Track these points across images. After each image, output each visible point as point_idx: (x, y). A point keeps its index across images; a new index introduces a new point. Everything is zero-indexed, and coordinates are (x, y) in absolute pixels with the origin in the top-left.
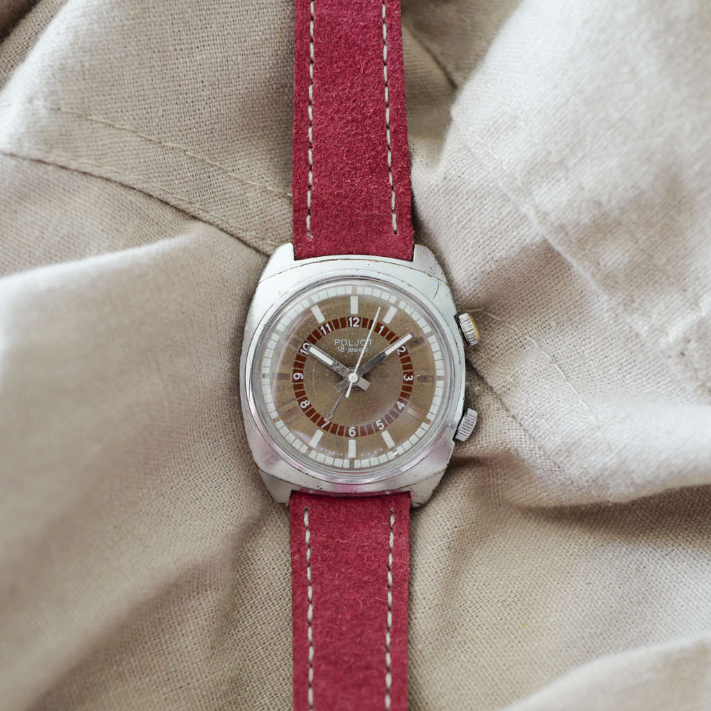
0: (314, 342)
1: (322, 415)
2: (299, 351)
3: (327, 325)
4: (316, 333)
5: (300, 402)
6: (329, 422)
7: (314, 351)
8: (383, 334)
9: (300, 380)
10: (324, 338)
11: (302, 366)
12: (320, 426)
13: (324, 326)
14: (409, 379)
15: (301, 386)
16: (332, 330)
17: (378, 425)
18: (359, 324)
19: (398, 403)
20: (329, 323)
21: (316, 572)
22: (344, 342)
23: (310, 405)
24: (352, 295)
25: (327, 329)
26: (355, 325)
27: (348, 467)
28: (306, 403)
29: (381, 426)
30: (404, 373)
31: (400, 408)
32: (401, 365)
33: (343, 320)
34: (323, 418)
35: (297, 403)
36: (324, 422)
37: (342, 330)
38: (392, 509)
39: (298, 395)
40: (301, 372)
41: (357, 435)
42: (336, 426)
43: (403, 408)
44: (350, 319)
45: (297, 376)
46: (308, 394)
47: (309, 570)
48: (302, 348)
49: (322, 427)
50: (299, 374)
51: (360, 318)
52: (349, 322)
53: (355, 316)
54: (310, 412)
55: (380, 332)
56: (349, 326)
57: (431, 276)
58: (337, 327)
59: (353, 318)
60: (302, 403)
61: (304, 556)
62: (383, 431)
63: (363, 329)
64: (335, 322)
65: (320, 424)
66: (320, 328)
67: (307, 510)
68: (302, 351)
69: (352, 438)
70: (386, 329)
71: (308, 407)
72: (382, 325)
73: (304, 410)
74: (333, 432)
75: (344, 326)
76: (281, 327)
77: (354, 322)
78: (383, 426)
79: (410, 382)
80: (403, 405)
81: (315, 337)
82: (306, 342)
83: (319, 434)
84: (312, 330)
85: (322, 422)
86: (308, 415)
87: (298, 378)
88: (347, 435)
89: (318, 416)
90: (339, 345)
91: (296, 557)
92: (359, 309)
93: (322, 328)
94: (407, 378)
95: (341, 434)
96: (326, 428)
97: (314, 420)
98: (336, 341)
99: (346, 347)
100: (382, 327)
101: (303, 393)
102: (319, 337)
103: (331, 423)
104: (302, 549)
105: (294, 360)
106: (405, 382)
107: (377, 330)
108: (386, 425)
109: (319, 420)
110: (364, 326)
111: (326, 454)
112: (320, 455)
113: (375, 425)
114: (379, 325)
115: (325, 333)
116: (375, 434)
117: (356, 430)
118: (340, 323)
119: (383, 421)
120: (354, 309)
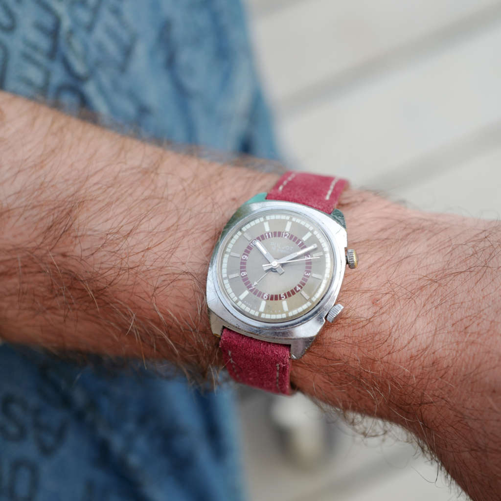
0: (260, 240)
1: (251, 282)
2: (250, 244)
3: (270, 234)
4: (262, 236)
5: (241, 272)
7: (258, 244)
8: (300, 246)
9: (245, 260)
10: (266, 240)
11: (248, 252)
12: (248, 288)
13: (268, 233)
14: (307, 274)
15: (245, 263)
16: (272, 237)
17: (282, 296)
18: (288, 237)
19: (297, 287)
20: (272, 233)
22: (276, 245)
23: (247, 275)
26: (285, 237)
27: (257, 316)
28: (245, 274)
29: (283, 297)
30: (306, 271)
31: (297, 290)
32: (305, 265)
33: (280, 233)
34: (251, 284)
35: (240, 272)
36: (251, 287)
37: (277, 238)
39: (241, 268)
41: (268, 299)
42: (257, 291)
43: (299, 290)
44: (284, 234)
45: (244, 257)
46: (247, 269)
48: (252, 242)
49: (250, 289)
50: (246, 256)
51: (289, 234)
53: (288, 232)
54: (245, 279)
55: (298, 245)
56: (282, 236)
58: (275, 236)
59: (285, 233)
60: (243, 273)
62: (284, 300)
63: (289, 240)
64: (275, 233)
65: (248, 287)
66: (265, 234)
68: (251, 244)
69: (264, 300)
70: (302, 243)
71: (245, 276)
72: (301, 241)
73: (242, 277)
74: (255, 293)
75: (279, 236)
77: (285, 235)
78: (285, 297)
79: (308, 277)
80: (300, 288)
81: (262, 238)
82: (255, 240)
83: (246, 293)
84: (261, 234)
86: (244, 280)
88: (262, 297)
89: (249, 282)
90: (273, 246)
92: (290, 229)
93: (267, 235)
95: (259, 296)
96: (251, 291)
97: (246, 284)
98: (272, 243)
99: (277, 248)
100: (301, 242)
101: (245, 267)
103: (255, 288)
105: (245, 248)
106: (304, 275)
107: (297, 243)
108: (286, 297)
109: (249, 285)
110: (291, 239)
111: (247, 306)
112: (243, 305)
113: (280, 295)
114: (299, 240)
115: (267, 237)
116: (278, 301)
117: (268, 296)
118: (277, 234)
119: (285, 295)
120: (287, 229)
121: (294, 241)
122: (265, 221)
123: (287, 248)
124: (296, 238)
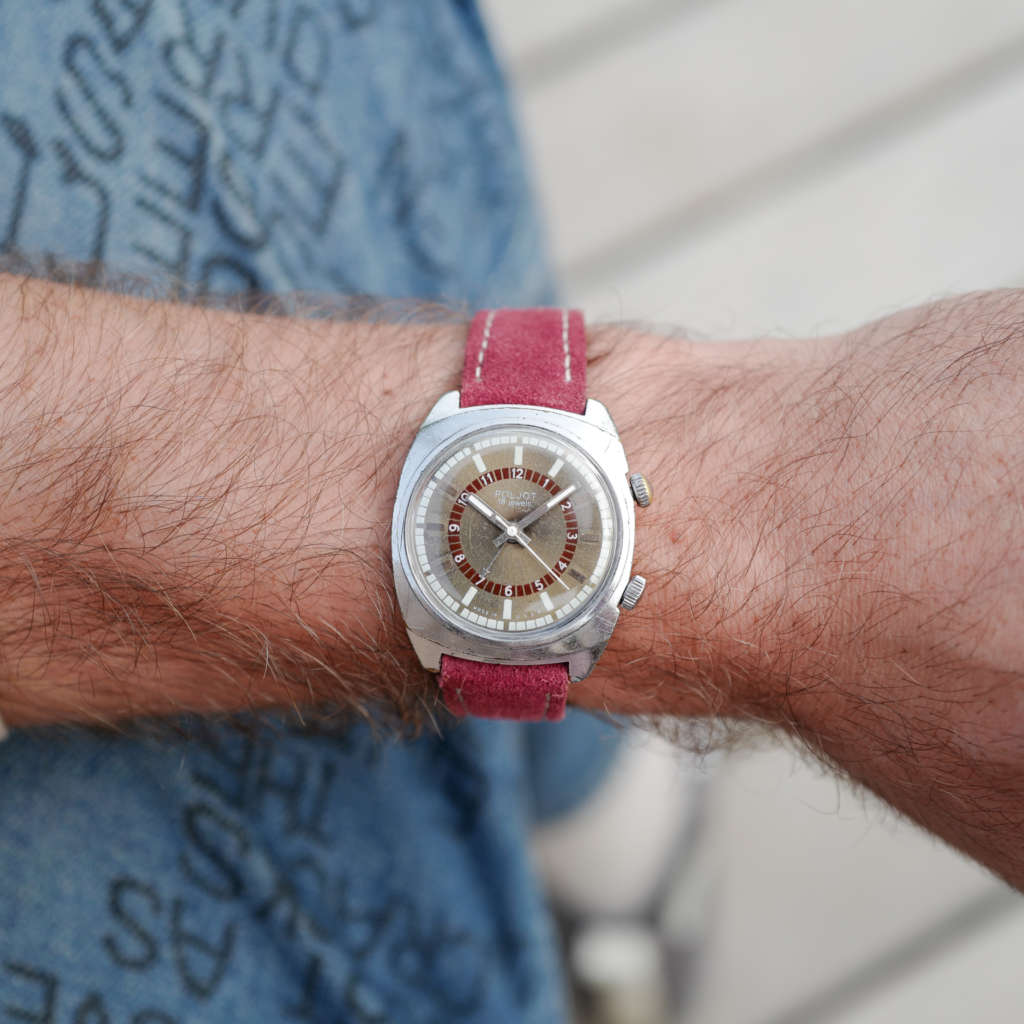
0: (473, 492)
1: (477, 571)
2: (457, 502)
3: (489, 475)
4: (476, 483)
5: (454, 555)
6: (484, 579)
7: (472, 499)
8: (547, 487)
9: (456, 532)
10: (484, 488)
11: (459, 517)
12: (474, 583)
13: (485, 475)
14: (572, 537)
15: (457, 539)
16: (494, 481)
17: (537, 585)
18: (522, 476)
19: (560, 563)
20: (491, 473)
22: (505, 495)
23: (465, 560)
24: (517, 445)
25: (488, 479)
26: (518, 477)
27: (502, 628)
28: (461, 558)
29: (540, 587)
30: (568, 531)
31: (562, 568)
32: (565, 522)
33: (506, 471)
34: (478, 575)
35: (451, 556)
36: (479, 579)
37: (503, 481)
39: (452, 548)
40: (458, 524)
41: (513, 595)
42: (491, 584)
43: (565, 569)
44: (514, 470)
45: (453, 528)
46: (463, 548)
48: (460, 498)
49: (477, 584)
50: (455, 526)
51: (524, 470)
52: (512, 473)
53: (520, 467)
54: (464, 567)
55: (545, 486)
56: (512, 477)
57: (603, 431)
58: (499, 478)
59: (517, 469)
60: (457, 556)
62: (541, 592)
63: (526, 481)
64: (498, 472)
65: (474, 581)
66: (480, 478)
68: (460, 501)
69: (508, 598)
70: (551, 483)
71: (463, 561)
72: (547, 478)
73: (459, 564)
74: (488, 589)
75: (506, 477)
76: (439, 475)
77: (517, 474)
78: (542, 586)
79: (575, 541)
80: (565, 565)
81: (475, 488)
82: (465, 491)
83: (473, 591)
84: (473, 479)
85: (477, 579)
86: (463, 570)
87: (454, 530)
88: (503, 594)
89: (473, 571)
90: (500, 497)
92: (524, 460)
93: (483, 478)
94: (570, 536)
95: (496, 592)
96: (481, 586)
97: (468, 576)
99: (507, 500)
100: (547, 481)
101: (459, 546)
102: (479, 487)
103: (485, 581)
105: (451, 511)
106: (568, 540)
107: (542, 483)
108: (545, 586)
109: (473, 576)
110: (528, 478)
111: (479, 614)
112: (472, 614)
113: (533, 584)
114: (544, 478)
115: (486, 483)
116: (533, 594)
117: (513, 589)
118: (502, 474)
119: (542, 581)
120: (518, 460)
121: (535, 480)
122: (474, 452)
123: (526, 496)
124: (537, 475)
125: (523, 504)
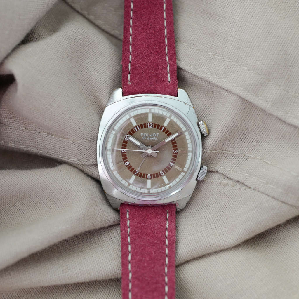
0: (131, 135)
1: (135, 168)
2: (125, 139)
3: (138, 127)
4: (132, 130)
5: (125, 162)
6: (138, 172)
7: (131, 139)
8: (163, 131)
10: (136, 133)
11: (126, 146)
12: (134, 174)
13: (136, 127)
14: (175, 152)
15: (125, 155)
16: (140, 129)
17: (161, 173)
18: (152, 126)
19: (170, 163)
20: (139, 126)
21: (132, 239)
22: (145, 135)
23: (130, 164)
24: (149, 113)
25: (137, 129)
26: (150, 127)
27: (147, 192)
28: (128, 163)
29: (162, 174)
30: (173, 149)
31: (171, 165)
32: (172, 145)
33: (145, 124)
34: (135, 170)
35: (123, 163)
36: (136, 172)
37: (144, 129)
38: (167, 211)
39: (124, 159)
40: (125, 148)
41: (151, 178)
42: (141, 174)
43: (173, 165)
44: (148, 124)
46: (128, 159)
47: (129, 238)
48: (126, 137)
49: (135, 174)
51: (153, 124)
52: (148, 125)
54: (129, 167)
55: (162, 130)
56: (148, 127)
57: (186, 104)
58: (142, 128)
59: (150, 123)
60: (126, 163)
61: (126, 231)
62: (163, 176)
63: (154, 128)
64: (141, 125)
67: (128, 211)
69: (149, 179)
70: (165, 129)
71: (128, 165)
73: (127, 166)
74: (140, 176)
75: (145, 127)
77: (150, 125)
78: (163, 174)
79: (176, 153)
80: (173, 164)
81: (132, 132)
82: (127, 134)
83: (134, 177)
84: (131, 129)
85: (135, 172)
86: (129, 168)
87: (124, 151)
88: (147, 178)
89: (133, 169)
90: (143, 136)
91: (123, 232)
92: (153, 119)
93: (135, 128)
94: (174, 151)
95: (144, 177)
96: (137, 175)
97: (131, 171)
98: (142, 134)
99: (146, 137)
100: (163, 128)
101: (126, 158)
102: (134, 132)
103: (139, 172)
104: (126, 229)
105: (122, 143)
106: (174, 153)
107: (161, 129)
108: (165, 173)
109: (134, 171)
110: (155, 127)
111: (137, 187)
112: (134, 187)
113: (159, 173)
114: (162, 127)
115: (137, 130)
116: (160, 177)
117: (151, 175)
118: (143, 126)
119: (163, 171)
120: (150, 120)
121: (158, 128)
122: (131, 117)
123: (154, 135)
124: (159, 125)
125: (153, 138)
